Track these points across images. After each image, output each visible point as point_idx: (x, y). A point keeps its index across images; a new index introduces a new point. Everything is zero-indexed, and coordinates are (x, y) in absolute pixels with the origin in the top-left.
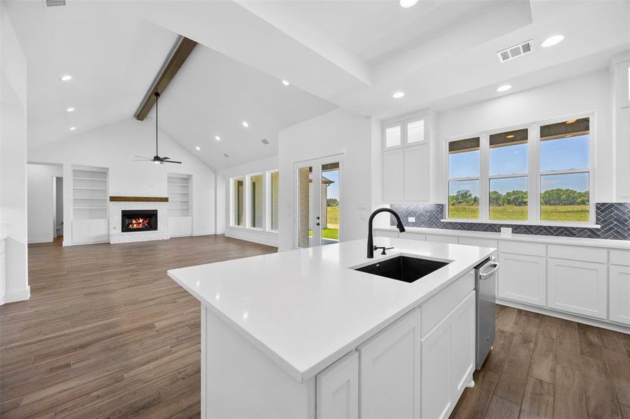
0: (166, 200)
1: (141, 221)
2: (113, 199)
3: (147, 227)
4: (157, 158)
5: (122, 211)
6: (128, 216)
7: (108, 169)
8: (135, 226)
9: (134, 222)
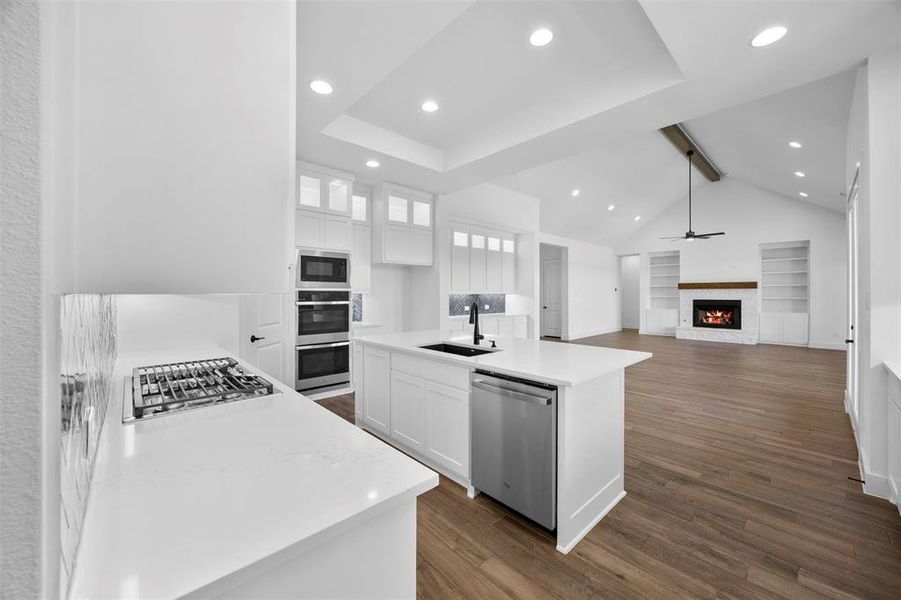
0: (753, 285)
1: (719, 314)
2: (682, 286)
3: (727, 323)
4: (690, 235)
5: (695, 301)
6: (700, 307)
7: (678, 251)
8: (710, 320)
9: (709, 314)
